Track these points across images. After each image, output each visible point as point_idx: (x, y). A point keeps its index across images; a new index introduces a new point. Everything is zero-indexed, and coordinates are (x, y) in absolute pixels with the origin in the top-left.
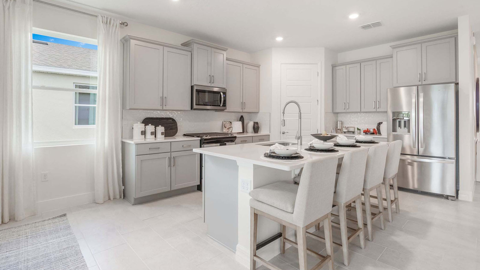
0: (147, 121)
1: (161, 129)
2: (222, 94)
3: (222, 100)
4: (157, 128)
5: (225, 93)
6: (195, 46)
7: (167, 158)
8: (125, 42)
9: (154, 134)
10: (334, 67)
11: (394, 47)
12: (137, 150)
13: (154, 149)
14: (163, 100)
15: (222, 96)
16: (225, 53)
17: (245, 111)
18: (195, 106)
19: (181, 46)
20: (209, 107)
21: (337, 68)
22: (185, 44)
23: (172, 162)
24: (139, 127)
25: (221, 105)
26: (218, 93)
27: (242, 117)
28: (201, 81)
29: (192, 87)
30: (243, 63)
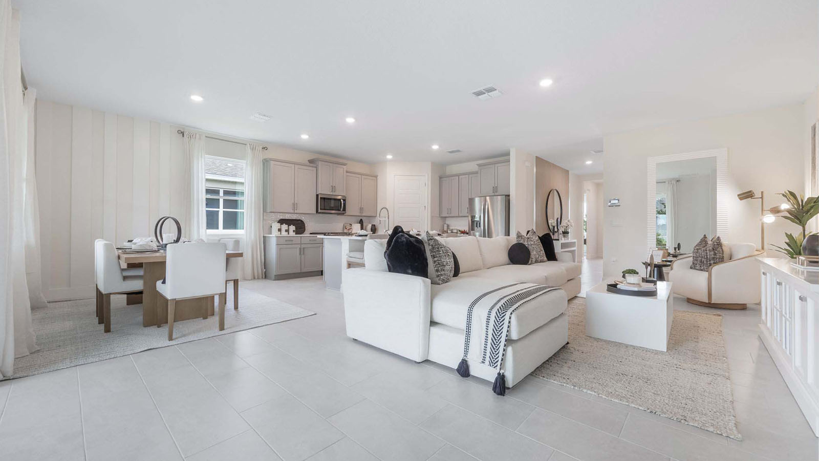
0: (282, 222)
1: (292, 228)
2: (342, 201)
3: (342, 205)
4: (290, 227)
5: (344, 200)
6: (320, 163)
7: (298, 249)
8: (266, 162)
9: (287, 231)
10: (441, 178)
11: (479, 165)
12: (277, 241)
13: (289, 241)
14: (295, 206)
15: (342, 203)
16: (345, 167)
17: (364, 215)
18: (319, 211)
19: (308, 164)
20: (333, 212)
21: (443, 179)
22: (311, 161)
23: (302, 251)
24: (276, 226)
25: (342, 210)
26: (340, 200)
27: (361, 220)
28: (325, 191)
29: (317, 195)
30: (362, 174)
